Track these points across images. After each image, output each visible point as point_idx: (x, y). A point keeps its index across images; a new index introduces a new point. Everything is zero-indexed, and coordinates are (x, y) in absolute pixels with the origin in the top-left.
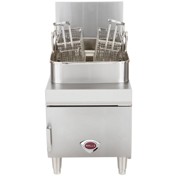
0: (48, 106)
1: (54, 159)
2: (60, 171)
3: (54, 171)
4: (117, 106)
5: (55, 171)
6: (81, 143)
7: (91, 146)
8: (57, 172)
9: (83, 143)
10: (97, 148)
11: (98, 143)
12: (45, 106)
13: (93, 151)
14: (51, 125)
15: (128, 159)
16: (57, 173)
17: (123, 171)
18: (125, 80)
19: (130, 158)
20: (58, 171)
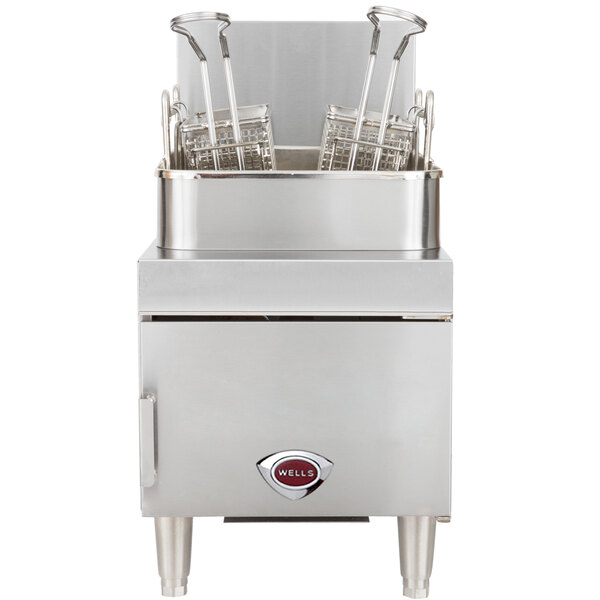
0: (145, 319)
1: (165, 521)
2: (185, 583)
3: (163, 584)
4: (399, 319)
5: (168, 583)
6: (259, 463)
7: (298, 473)
8: (174, 586)
9: (268, 464)
10: (320, 482)
11: (324, 464)
12: (135, 319)
13: (306, 491)
14: (155, 392)
15: (439, 525)
16: (174, 591)
17: (421, 584)
18: (425, 242)
19: (446, 519)
20: (179, 582)
